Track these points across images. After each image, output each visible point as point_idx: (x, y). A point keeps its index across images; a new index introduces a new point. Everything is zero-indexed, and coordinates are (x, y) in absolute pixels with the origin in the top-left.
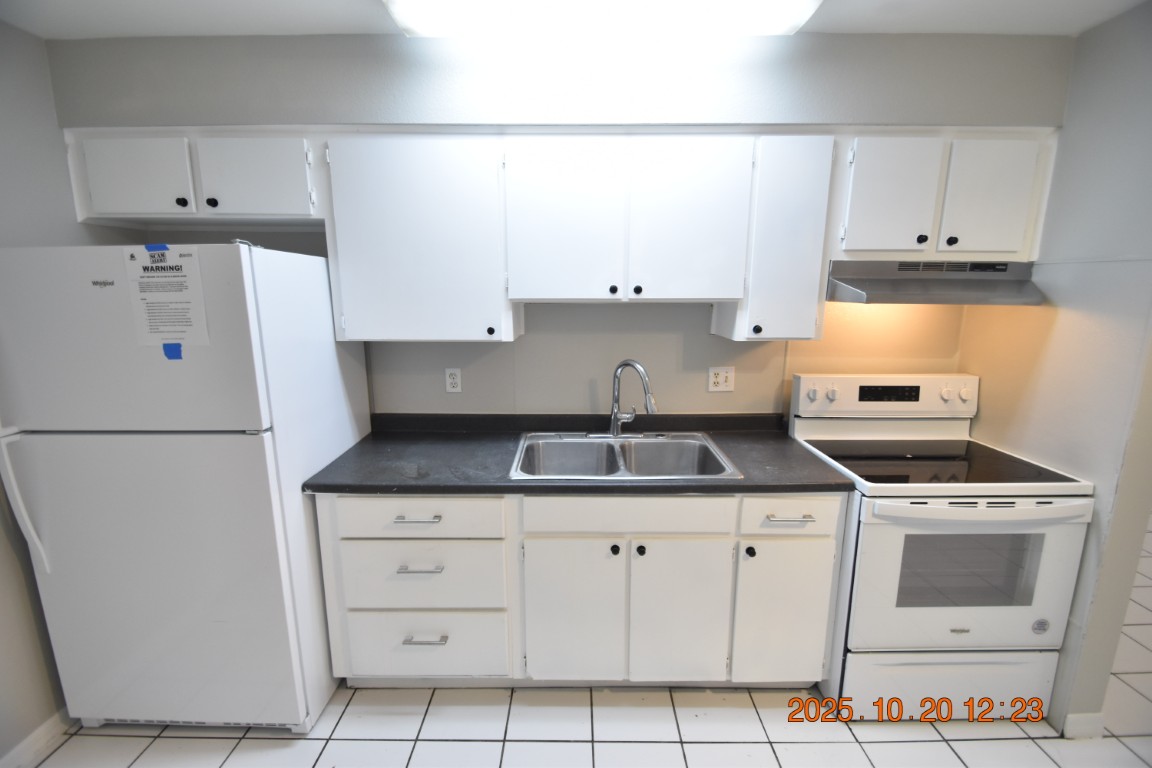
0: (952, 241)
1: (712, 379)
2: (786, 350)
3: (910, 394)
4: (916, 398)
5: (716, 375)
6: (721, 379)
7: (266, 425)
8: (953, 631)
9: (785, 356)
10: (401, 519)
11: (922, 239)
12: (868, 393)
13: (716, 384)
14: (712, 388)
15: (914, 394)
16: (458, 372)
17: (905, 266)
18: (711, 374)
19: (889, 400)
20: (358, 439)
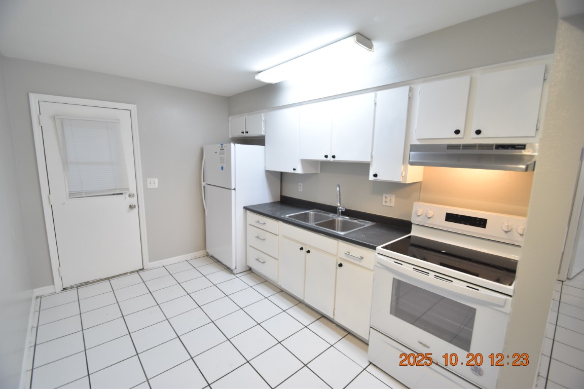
0: (478, 132)
1: (384, 199)
2: (420, 190)
3: (481, 223)
4: (484, 226)
5: (386, 198)
6: (388, 200)
7: (233, 188)
8: (420, 342)
9: (420, 192)
10: (258, 222)
11: (457, 132)
12: (450, 217)
13: (386, 202)
14: (384, 204)
15: (482, 223)
16: (301, 184)
17: (450, 147)
18: (384, 197)
19: (465, 224)
20: (272, 201)
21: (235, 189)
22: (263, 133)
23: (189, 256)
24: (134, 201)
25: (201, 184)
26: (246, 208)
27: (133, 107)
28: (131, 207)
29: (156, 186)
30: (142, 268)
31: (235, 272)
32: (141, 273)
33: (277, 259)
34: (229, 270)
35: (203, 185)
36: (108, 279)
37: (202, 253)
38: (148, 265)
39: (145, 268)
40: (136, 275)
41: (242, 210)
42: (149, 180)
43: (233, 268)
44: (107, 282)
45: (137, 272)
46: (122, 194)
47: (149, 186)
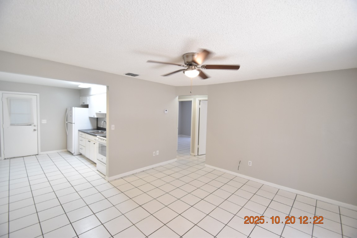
10: (81, 135)
20: (92, 128)
21: (74, 123)
22: (88, 104)
23: (59, 151)
24: (36, 128)
25: (65, 123)
26: (79, 131)
27: (38, 94)
28: (35, 130)
29: (46, 123)
30: (37, 154)
31: (74, 154)
32: (37, 156)
33: (85, 147)
34: (72, 154)
35: (66, 123)
36: (23, 157)
37: (65, 150)
38: (40, 153)
39: (39, 154)
40: (35, 156)
41: (77, 131)
42: (42, 120)
43: (73, 153)
44: (22, 158)
45: (35, 155)
46: (31, 125)
47: (42, 123)
